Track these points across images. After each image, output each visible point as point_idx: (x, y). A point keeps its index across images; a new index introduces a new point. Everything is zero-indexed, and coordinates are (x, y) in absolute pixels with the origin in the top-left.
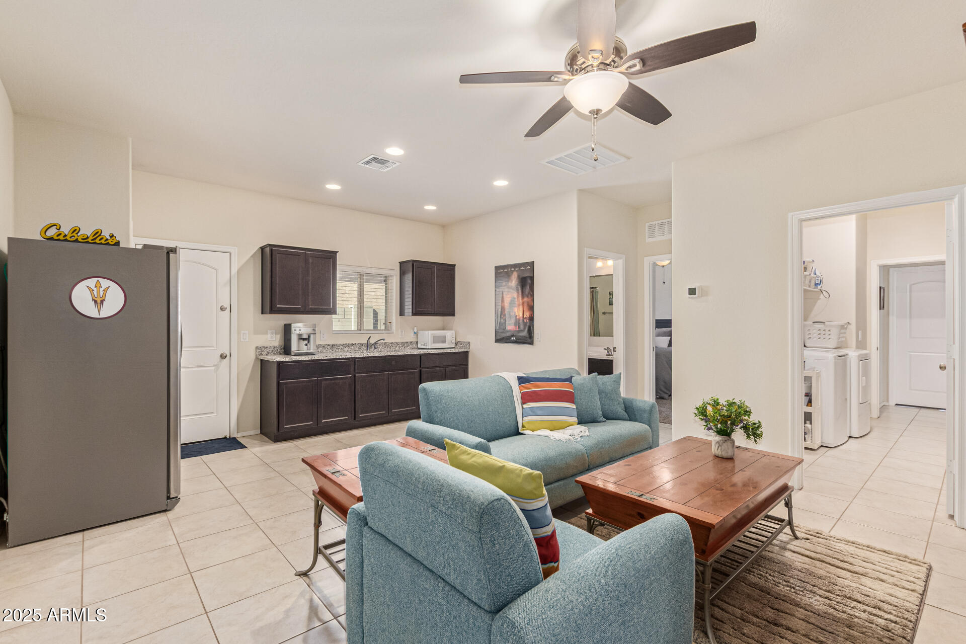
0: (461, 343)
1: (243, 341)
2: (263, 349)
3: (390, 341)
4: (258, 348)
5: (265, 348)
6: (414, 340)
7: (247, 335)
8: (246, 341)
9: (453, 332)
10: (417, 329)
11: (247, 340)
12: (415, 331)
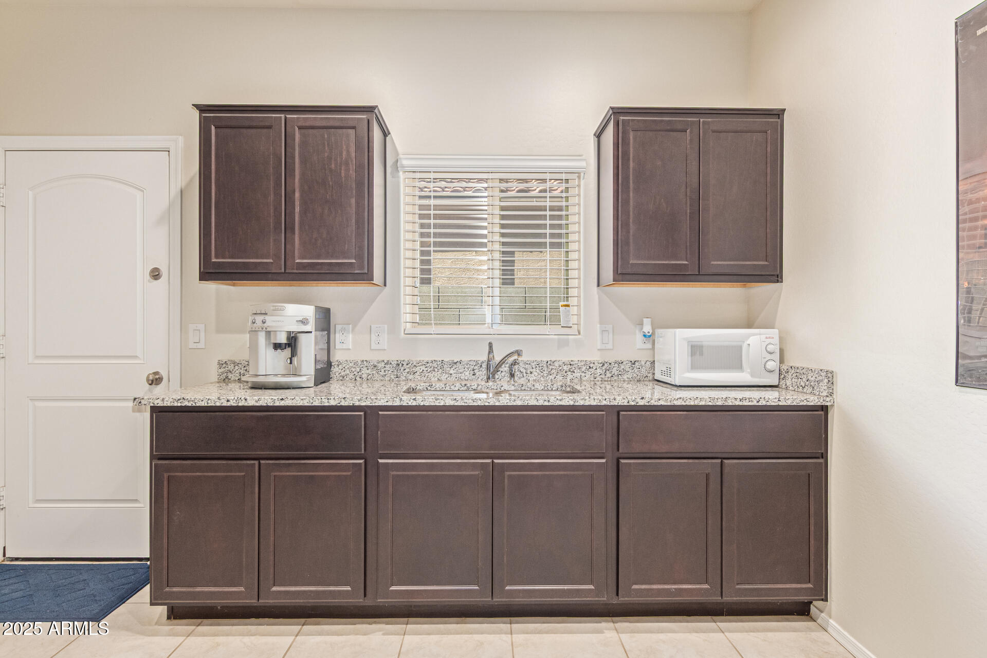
0: (799, 373)
1: (195, 346)
2: (231, 367)
3: (566, 359)
4: (221, 364)
5: (235, 363)
6: (643, 357)
7: (203, 334)
8: (199, 346)
9: (774, 333)
10: (652, 324)
11: (201, 345)
12: (647, 328)
